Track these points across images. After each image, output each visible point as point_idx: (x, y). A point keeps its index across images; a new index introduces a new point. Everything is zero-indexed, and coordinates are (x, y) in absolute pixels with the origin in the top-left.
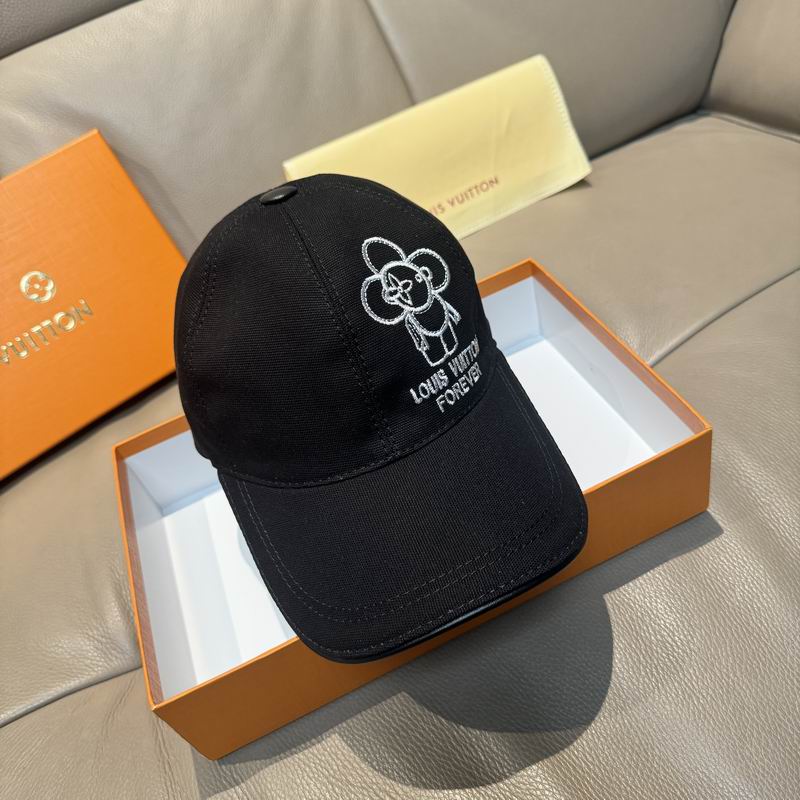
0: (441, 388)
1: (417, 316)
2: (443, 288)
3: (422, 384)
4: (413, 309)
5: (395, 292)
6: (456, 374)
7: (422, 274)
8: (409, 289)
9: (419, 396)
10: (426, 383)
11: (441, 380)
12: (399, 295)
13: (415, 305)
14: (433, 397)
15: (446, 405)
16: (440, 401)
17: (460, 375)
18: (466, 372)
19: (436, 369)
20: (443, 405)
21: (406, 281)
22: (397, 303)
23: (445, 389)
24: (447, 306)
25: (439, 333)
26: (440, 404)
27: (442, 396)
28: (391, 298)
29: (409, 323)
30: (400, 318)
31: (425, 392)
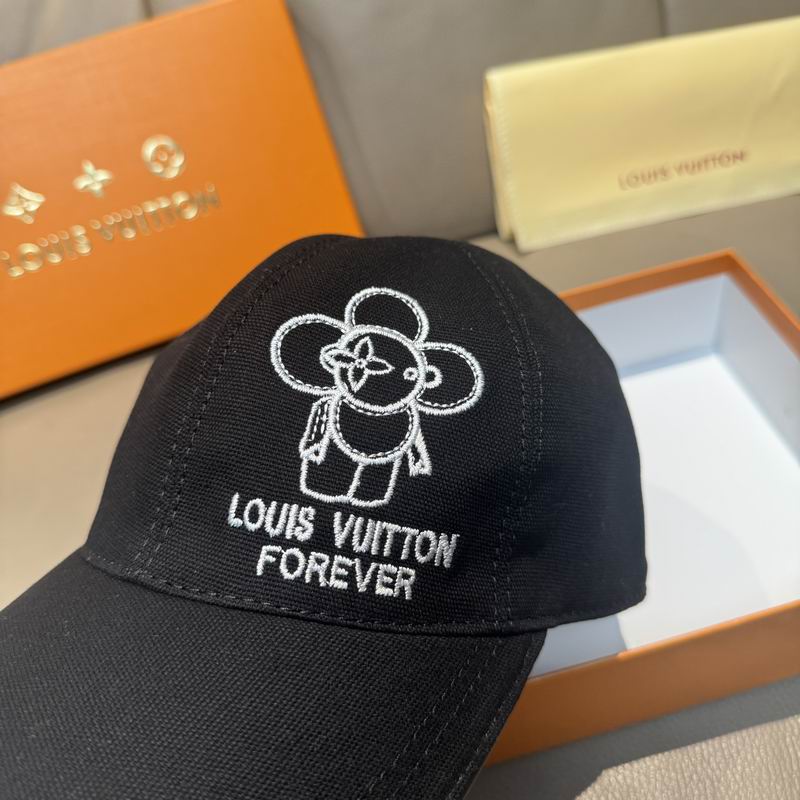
0: (288, 536)
1: (345, 409)
2: (436, 412)
3: (259, 502)
4: (350, 398)
5: (348, 360)
6: (339, 541)
7: (422, 374)
8: (374, 373)
9: (239, 514)
10: (268, 505)
11: (298, 524)
12: (350, 367)
13: (357, 395)
14: (262, 537)
15: (272, 569)
16: (269, 553)
17: (347, 550)
18: (366, 559)
19: (305, 501)
20: (267, 565)
21: (384, 362)
22: (336, 373)
23: (294, 542)
24: (415, 436)
25: (362, 460)
26: (264, 557)
27: (278, 549)
28: (332, 362)
29: (322, 406)
30: (316, 391)
31: (254, 517)
